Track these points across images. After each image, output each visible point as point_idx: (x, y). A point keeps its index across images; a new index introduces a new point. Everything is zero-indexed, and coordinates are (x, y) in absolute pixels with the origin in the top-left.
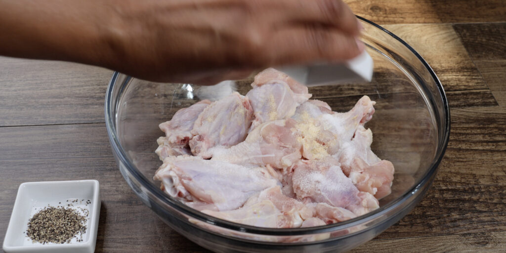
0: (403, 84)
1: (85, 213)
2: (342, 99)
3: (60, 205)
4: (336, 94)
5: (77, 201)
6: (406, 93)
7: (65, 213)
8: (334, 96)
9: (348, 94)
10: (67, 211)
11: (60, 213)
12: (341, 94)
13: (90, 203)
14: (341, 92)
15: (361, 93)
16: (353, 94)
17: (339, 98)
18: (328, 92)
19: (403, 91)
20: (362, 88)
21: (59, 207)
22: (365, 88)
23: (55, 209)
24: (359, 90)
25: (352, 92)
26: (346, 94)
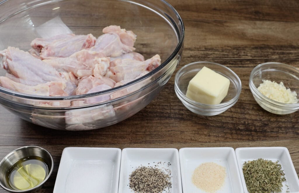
0: (278, 54)
1: (168, 172)
2: (241, 60)
3: (150, 165)
4: (237, 57)
5: (161, 163)
6: (280, 59)
7: (154, 172)
8: (236, 59)
9: (245, 58)
10: (155, 170)
11: (151, 172)
12: (240, 58)
13: (170, 164)
14: (240, 57)
15: (253, 58)
16: (247, 58)
17: (239, 59)
18: (232, 56)
19: (278, 58)
20: (253, 55)
21: (149, 167)
22: (255, 55)
23: (146, 168)
24: (251, 56)
25: (247, 57)
26: (243, 58)
